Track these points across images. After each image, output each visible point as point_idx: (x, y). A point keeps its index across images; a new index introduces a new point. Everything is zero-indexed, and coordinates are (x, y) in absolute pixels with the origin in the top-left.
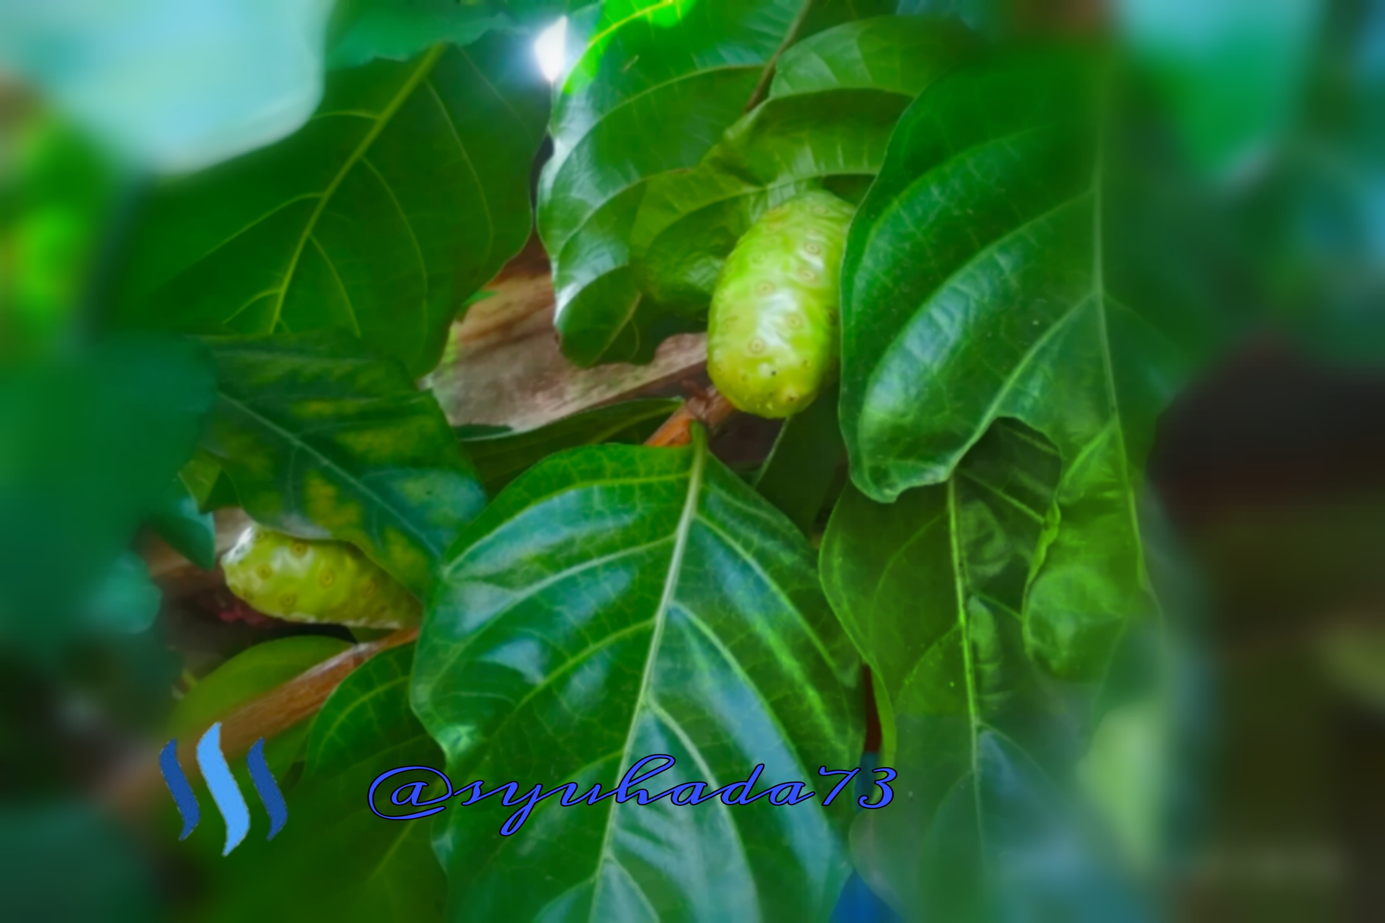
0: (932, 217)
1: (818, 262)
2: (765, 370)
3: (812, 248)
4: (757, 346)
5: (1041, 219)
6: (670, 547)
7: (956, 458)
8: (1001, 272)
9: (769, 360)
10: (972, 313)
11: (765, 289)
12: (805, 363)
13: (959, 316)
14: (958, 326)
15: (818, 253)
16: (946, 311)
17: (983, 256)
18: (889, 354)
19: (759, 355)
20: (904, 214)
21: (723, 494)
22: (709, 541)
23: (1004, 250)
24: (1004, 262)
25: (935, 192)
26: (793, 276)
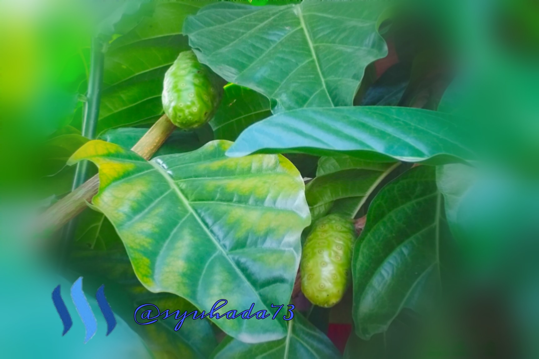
0: (381, 238)
1: (341, 252)
2: (324, 294)
3: (339, 247)
4: (322, 286)
5: (418, 234)
6: (284, 347)
7: (389, 322)
8: (405, 255)
9: (326, 291)
10: (395, 271)
11: (324, 264)
12: (339, 291)
13: (390, 272)
14: (390, 276)
15: (341, 249)
16: (386, 270)
17: (398, 249)
18: (367, 288)
19: (322, 289)
20: (372, 238)
21: (302, 326)
22: (298, 345)
23: (405, 246)
24: (405, 251)
25: (382, 229)
26: (334, 259)
